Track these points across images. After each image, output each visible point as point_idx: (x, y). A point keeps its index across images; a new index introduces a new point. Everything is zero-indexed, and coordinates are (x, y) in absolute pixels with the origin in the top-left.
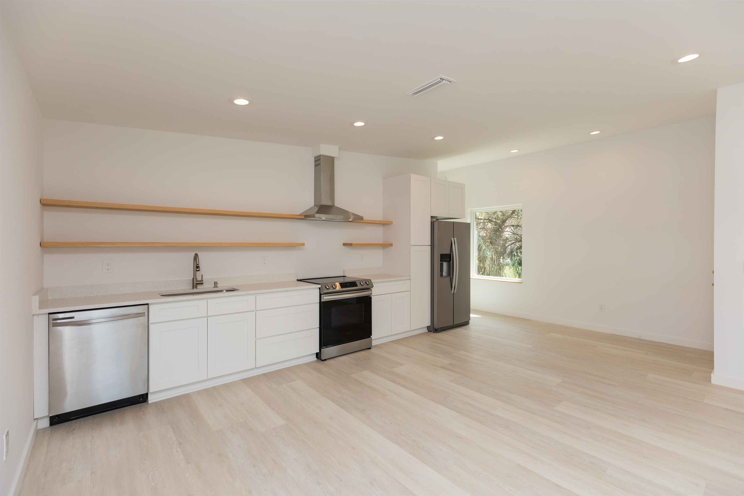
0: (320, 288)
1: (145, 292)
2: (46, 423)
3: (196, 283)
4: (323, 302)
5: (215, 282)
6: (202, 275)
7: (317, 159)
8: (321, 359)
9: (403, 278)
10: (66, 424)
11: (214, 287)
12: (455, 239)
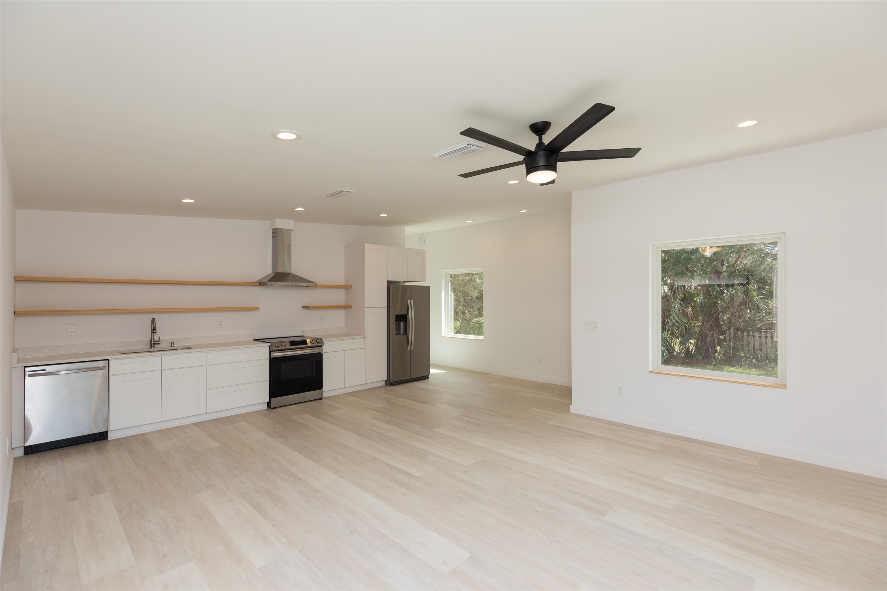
0: (270, 346)
1: (106, 351)
2: (20, 452)
3: (154, 343)
4: (272, 358)
5: (171, 342)
6: (159, 337)
7: (274, 231)
8: (270, 408)
9: (357, 337)
10: (38, 454)
11: (171, 347)
12: (412, 301)
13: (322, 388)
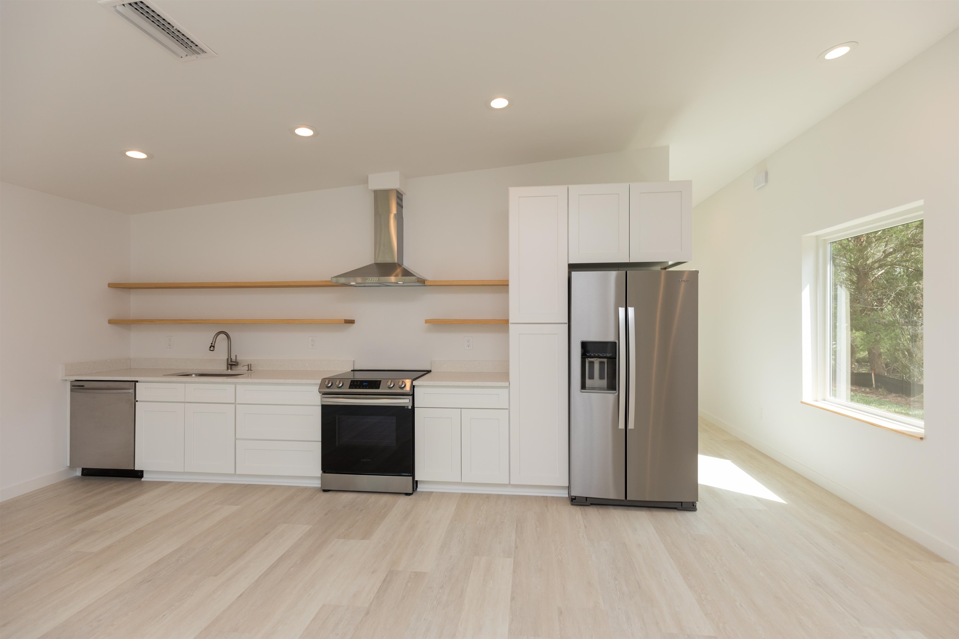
0: (320, 384)
2: (77, 474)
3: (231, 363)
4: (325, 405)
5: (249, 364)
6: (236, 356)
8: (322, 488)
9: (491, 384)
11: (248, 370)
12: (631, 310)
13: (413, 475)
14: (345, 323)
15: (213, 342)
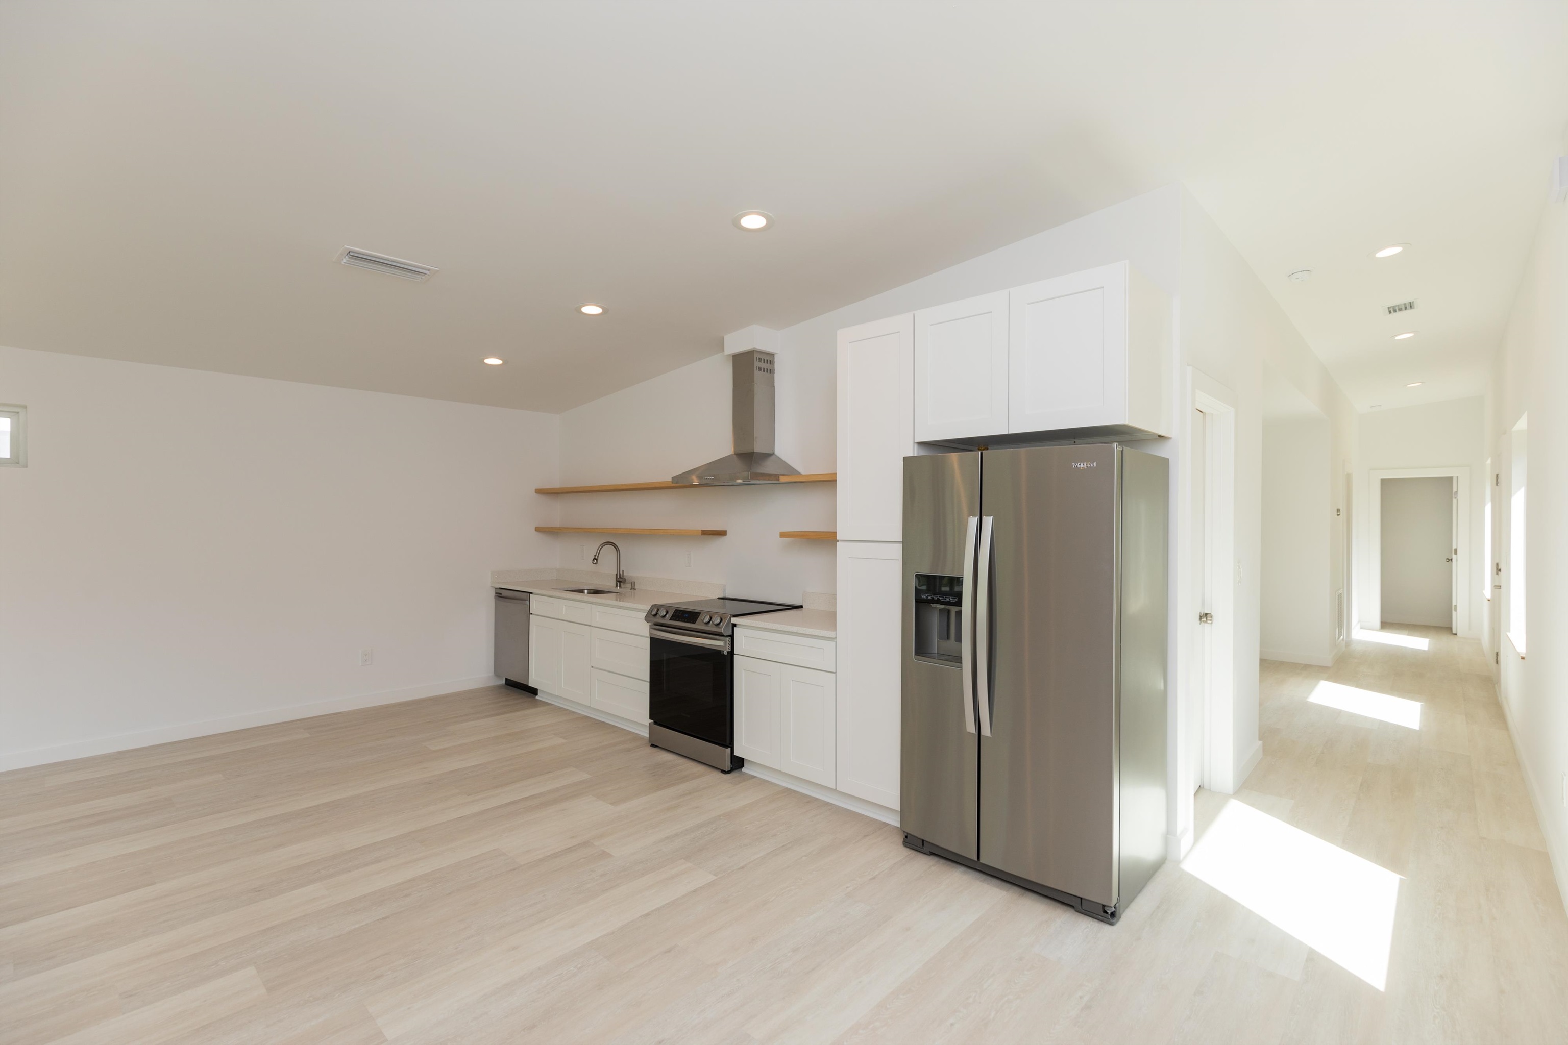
0: (648, 612)
3: (618, 580)
4: (652, 637)
5: (632, 582)
6: (623, 571)
11: (630, 589)
12: (988, 521)
13: (731, 745)
14: (702, 535)
15: (596, 554)
